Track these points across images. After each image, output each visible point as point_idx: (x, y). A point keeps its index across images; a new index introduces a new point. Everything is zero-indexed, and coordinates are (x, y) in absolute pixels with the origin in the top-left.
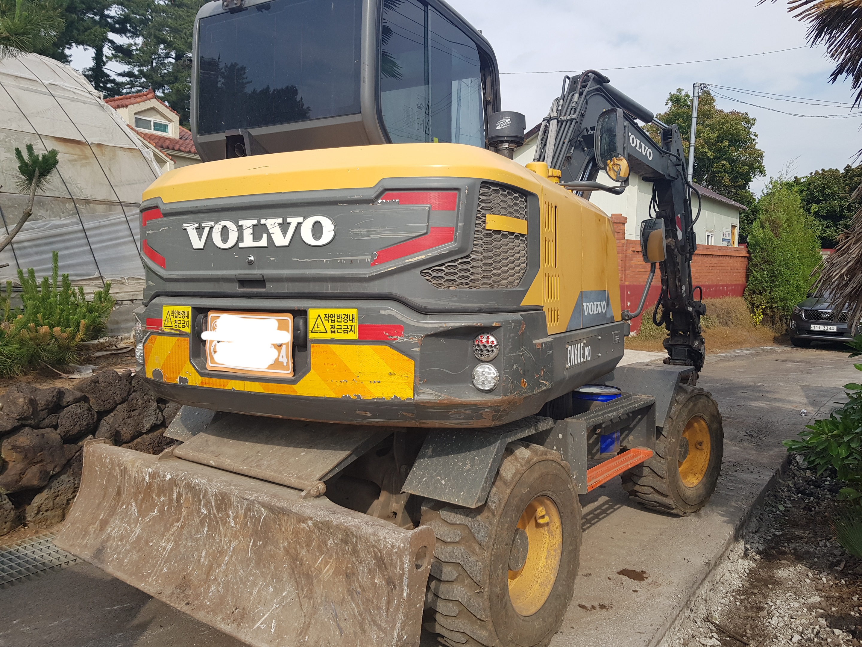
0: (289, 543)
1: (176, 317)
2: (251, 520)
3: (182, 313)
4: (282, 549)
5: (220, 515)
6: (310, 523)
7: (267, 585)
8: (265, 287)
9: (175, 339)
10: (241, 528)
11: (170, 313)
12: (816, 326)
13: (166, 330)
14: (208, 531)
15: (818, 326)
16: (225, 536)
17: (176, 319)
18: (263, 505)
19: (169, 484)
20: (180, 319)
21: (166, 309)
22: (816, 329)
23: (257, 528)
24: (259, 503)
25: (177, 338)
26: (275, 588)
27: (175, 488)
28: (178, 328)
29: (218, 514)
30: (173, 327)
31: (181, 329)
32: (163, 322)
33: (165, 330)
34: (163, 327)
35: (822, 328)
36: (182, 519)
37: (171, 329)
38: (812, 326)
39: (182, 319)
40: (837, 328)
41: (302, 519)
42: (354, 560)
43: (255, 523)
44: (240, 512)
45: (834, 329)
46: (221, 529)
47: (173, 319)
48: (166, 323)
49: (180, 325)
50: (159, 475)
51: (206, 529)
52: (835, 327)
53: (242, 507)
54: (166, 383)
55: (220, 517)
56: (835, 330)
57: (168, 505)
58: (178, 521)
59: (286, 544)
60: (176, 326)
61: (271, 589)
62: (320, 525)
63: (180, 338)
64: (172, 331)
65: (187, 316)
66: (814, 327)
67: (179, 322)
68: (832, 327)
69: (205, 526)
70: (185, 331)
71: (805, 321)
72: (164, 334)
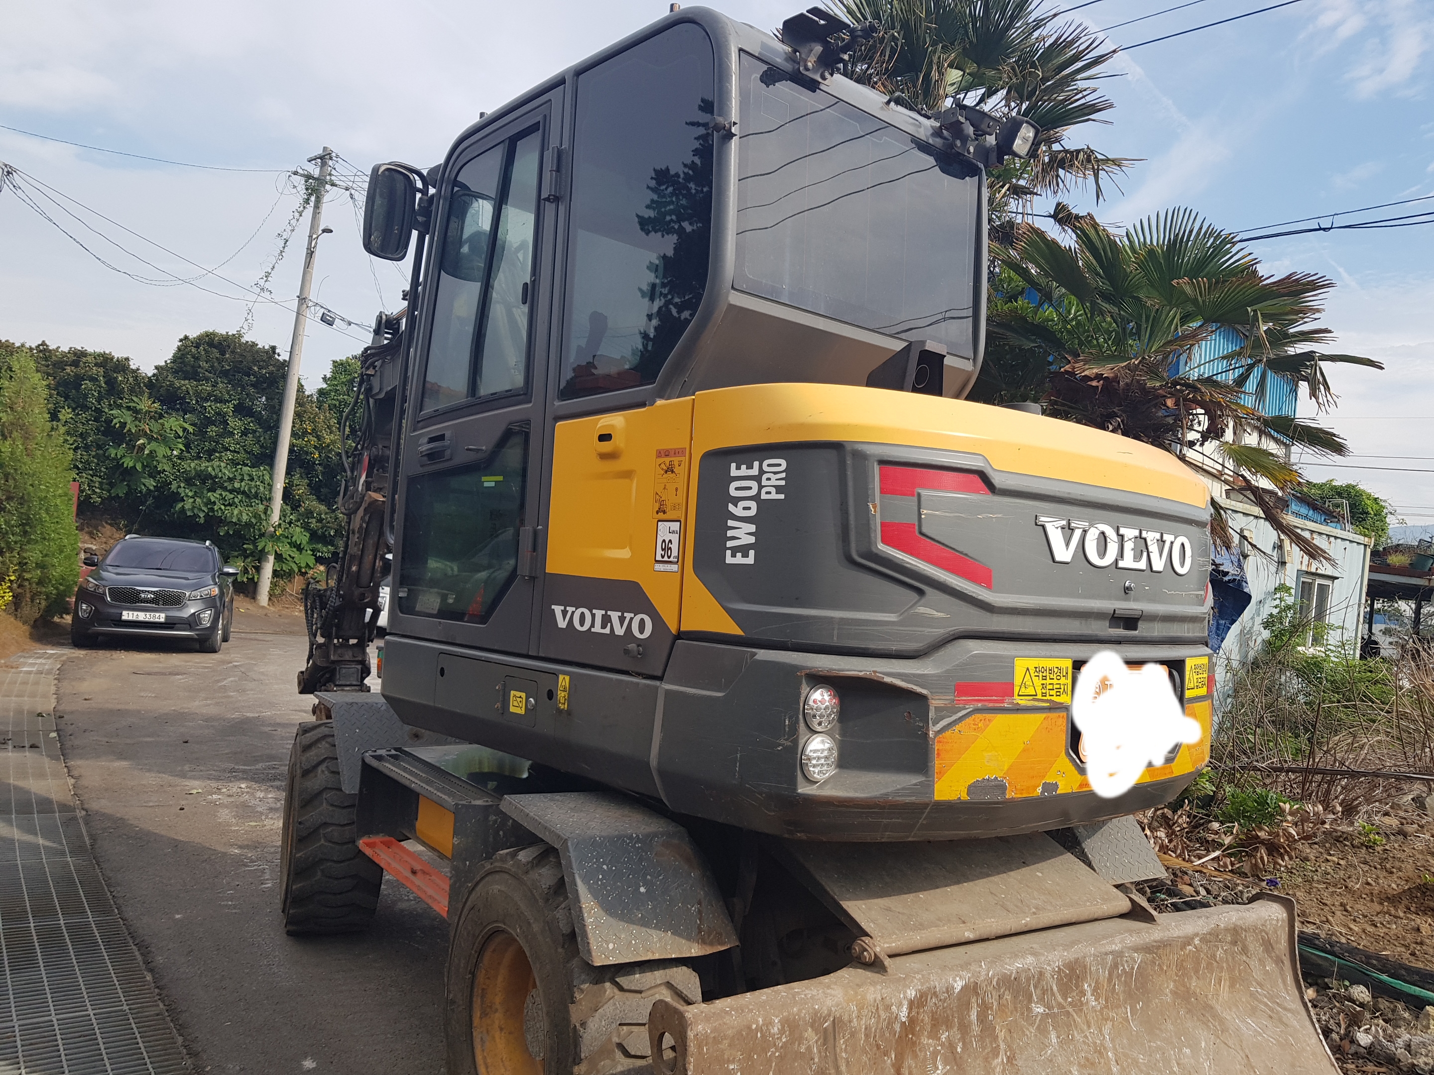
0: (1175, 981)
1: (1044, 678)
2: (1120, 981)
3: (1056, 670)
4: (1170, 995)
5: (1070, 1000)
6: (1197, 941)
7: (1180, 1050)
8: (1136, 629)
9: (1040, 716)
10: (1107, 1001)
11: (1032, 672)
12: (131, 613)
13: (1023, 702)
14: (1058, 1037)
15: (136, 613)
16: (1089, 1027)
17: (1044, 682)
18: (1136, 949)
19: (959, 999)
20: (1051, 681)
21: (1020, 665)
22: (130, 618)
23: (1130, 987)
24: (1129, 948)
25: (1044, 715)
26: (1189, 1046)
27: (974, 1000)
28: (1048, 698)
29: (1066, 999)
30: (1039, 697)
31: (1055, 699)
32: (1016, 689)
33: (1020, 702)
34: (1016, 696)
35: (141, 616)
36: (1003, 1046)
37: (1034, 700)
38: (125, 613)
39: (1055, 681)
40: (166, 616)
41: (1188, 941)
42: (1244, 958)
43: (1125, 981)
44: (1101, 978)
45: (161, 617)
46: (1078, 1020)
47: (1038, 682)
48: (1023, 689)
49: (1052, 692)
50: (935, 993)
51: (1053, 1036)
52: (163, 615)
53: (1104, 968)
54: (1012, 801)
55: (1070, 1003)
56: (162, 620)
57: (963, 1039)
58: (995, 1052)
59: (1172, 985)
60: (1044, 695)
61: (1188, 1051)
62: (1208, 936)
63: (1049, 714)
64: (1037, 704)
65: (1066, 676)
66: (127, 615)
67: (1051, 687)
68: (157, 615)
69: (1049, 1033)
70: (1062, 701)
71: (111, 606)
72: (1018, 710)
